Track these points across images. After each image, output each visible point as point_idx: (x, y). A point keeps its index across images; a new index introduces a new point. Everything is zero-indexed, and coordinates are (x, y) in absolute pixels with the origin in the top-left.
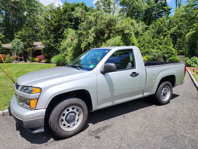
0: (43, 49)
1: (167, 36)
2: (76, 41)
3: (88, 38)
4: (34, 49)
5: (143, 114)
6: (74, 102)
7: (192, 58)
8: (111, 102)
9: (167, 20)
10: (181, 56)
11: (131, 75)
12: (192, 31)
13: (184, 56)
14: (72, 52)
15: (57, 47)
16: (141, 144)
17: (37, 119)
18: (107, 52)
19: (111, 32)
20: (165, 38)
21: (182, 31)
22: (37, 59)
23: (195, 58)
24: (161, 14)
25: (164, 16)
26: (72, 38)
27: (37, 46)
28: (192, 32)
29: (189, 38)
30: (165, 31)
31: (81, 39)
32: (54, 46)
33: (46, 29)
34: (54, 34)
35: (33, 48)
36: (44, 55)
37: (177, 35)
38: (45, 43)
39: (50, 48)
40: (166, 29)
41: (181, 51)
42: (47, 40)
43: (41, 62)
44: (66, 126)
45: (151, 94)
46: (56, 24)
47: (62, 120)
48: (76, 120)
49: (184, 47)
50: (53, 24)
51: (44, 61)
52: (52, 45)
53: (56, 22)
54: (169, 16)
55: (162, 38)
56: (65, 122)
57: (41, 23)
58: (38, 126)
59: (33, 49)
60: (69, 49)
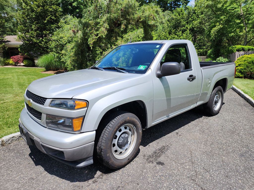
0: (21, 46)
1: (186, 32)
2: (80, 34)
3: (97, 30)
4: (6, 46)
5: (198, 128)
6: (128, 118)
7: (218, 59)
8: (165, 116)
9: (185, 11)
10: (202, 57)
11: (189, 79)
12: (219, 25)
13: (205, 57)
14: (74, 50)
15: (43, 43)
16: (218, 167)
17: (85, 147)
18: (158, 46)
19: (129, 23)
20: (183, 34)
21: (203, 26)
22: (11, 61)
23: (221, 59)
24: (178, 3)
25: (181, 6)
26: (74, 29)
27: (9, 41)
28: (219, 27)
29: (215, 34)
30: (184, 26)
31: (87, 31)
32: (38, 41)
33: (24, 16)
34: (37, 23)
35: (4, 44)
36: (22, 55)
37: (198, 31)
38: (23, 38)
39: (32, 44)
40: (184, 22)
41: (201, 50)
42: (27, 33)
43: (19, 65)
44: (118, 153)
45: (205, 103)
46: (39, 10)
47: (114, 145)
48: (129, 143)
49: (204, 45)
50: (35, 10)
51: (22, 64)
52: (34, 40)
53: (38, 7)
54: (187, 6)
55: (181, 34)
56: (116, 147)
57: (12, 8)
58: (85, 157)
59: (4, 46)
60: (70, 46)
